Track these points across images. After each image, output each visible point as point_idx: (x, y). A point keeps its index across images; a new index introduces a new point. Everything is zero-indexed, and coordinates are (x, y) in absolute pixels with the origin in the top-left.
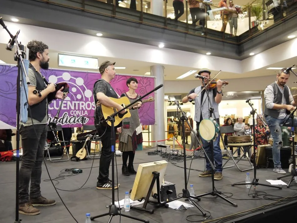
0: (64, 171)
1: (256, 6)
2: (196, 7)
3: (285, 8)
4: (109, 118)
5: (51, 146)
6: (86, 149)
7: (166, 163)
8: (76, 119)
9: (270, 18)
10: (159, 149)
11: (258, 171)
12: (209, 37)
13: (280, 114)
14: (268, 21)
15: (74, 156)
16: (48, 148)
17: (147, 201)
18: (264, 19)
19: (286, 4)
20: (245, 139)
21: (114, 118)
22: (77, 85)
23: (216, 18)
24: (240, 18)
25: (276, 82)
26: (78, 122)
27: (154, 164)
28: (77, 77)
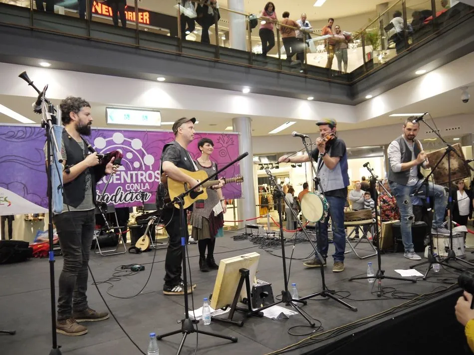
0: (120, 269)
1: (372, 33)
2: (291, 36)
3: (410, 34)
4: (176, 199)
5: (101, 234)
6: (149, 236)
7: (258, 256)
8: (134, 195)
9: (391, 47)
10: (249, 231)
11: (383, 258)
12: (310, 76)
13: (409, 179)
14: (388, 52)
15: (133, 246)
16: (97, 237)
17: (234, 309)
18: (383, 48)
19: (411, 28)
20: (365, 215)
21: (183, 199)
22: (134, 149)
23: (318, 49)
24: (351, 48)
25: (403, 136)
26: (137, 199)
27: (242, 259)
28: (132, 138)
